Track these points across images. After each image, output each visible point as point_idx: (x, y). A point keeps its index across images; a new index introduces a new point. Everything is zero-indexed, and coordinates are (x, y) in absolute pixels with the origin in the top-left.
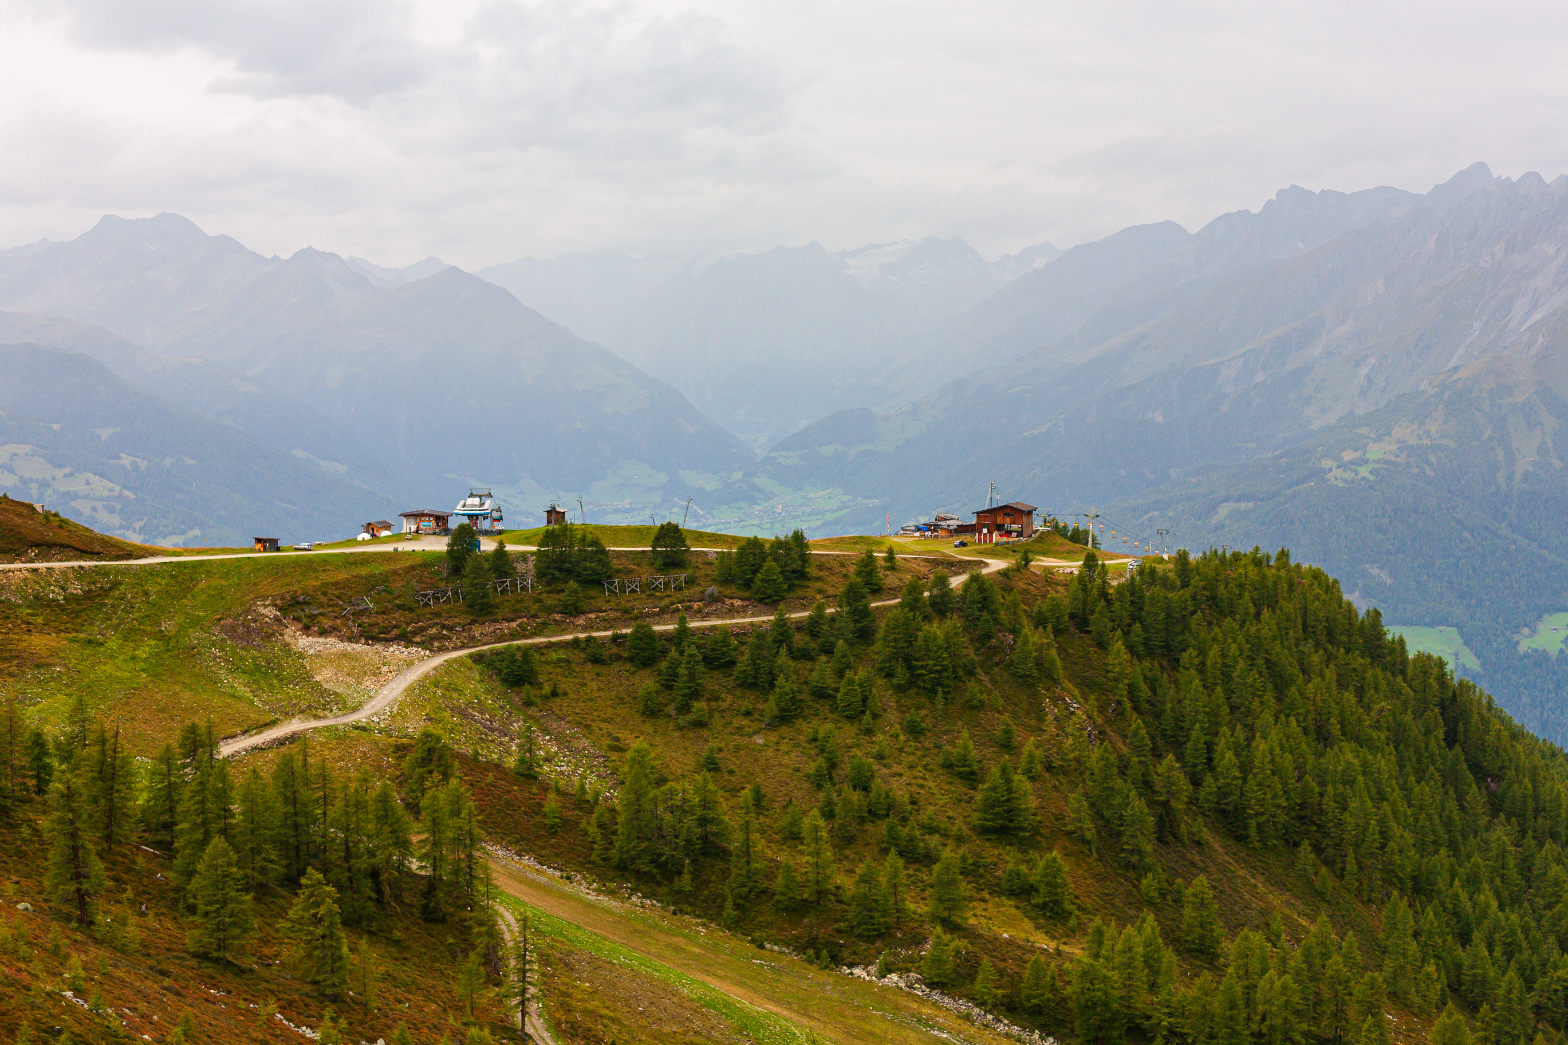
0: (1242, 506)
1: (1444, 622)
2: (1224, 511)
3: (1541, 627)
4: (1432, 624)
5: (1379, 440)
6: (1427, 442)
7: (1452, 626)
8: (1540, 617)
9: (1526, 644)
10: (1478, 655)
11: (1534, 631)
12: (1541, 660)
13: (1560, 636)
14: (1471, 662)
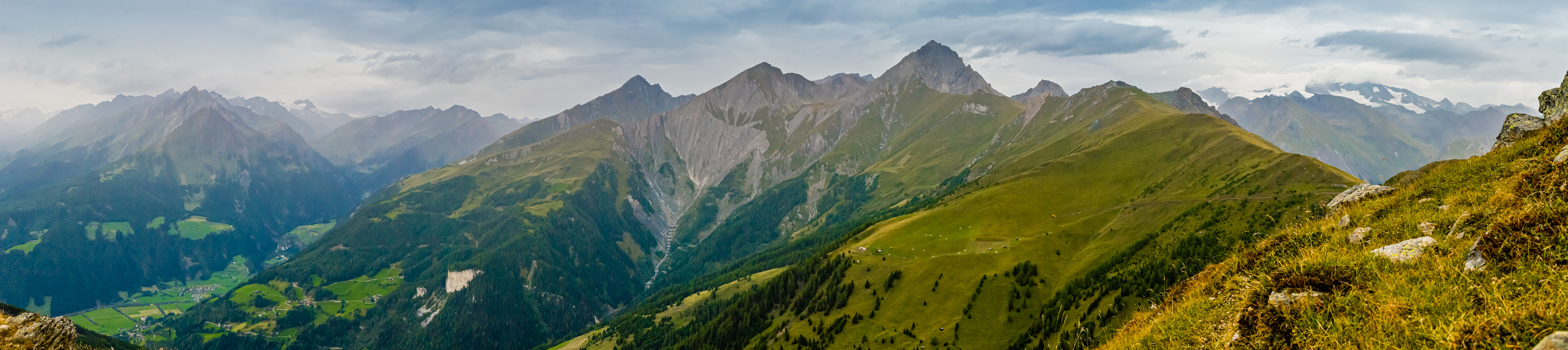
0: (75, 188)
1: (126, 220)
2: (70, 190)
3: (154, 221)
4: (122, 221)
5: (118, 168)
6: (130, 169)
7: (128, 221)
8: (154, 218)
9: (149, 226)
10: (134, 229)
11: (151, 222)
12: (152, 230)
13: (159, 223)
14: (132, 232)
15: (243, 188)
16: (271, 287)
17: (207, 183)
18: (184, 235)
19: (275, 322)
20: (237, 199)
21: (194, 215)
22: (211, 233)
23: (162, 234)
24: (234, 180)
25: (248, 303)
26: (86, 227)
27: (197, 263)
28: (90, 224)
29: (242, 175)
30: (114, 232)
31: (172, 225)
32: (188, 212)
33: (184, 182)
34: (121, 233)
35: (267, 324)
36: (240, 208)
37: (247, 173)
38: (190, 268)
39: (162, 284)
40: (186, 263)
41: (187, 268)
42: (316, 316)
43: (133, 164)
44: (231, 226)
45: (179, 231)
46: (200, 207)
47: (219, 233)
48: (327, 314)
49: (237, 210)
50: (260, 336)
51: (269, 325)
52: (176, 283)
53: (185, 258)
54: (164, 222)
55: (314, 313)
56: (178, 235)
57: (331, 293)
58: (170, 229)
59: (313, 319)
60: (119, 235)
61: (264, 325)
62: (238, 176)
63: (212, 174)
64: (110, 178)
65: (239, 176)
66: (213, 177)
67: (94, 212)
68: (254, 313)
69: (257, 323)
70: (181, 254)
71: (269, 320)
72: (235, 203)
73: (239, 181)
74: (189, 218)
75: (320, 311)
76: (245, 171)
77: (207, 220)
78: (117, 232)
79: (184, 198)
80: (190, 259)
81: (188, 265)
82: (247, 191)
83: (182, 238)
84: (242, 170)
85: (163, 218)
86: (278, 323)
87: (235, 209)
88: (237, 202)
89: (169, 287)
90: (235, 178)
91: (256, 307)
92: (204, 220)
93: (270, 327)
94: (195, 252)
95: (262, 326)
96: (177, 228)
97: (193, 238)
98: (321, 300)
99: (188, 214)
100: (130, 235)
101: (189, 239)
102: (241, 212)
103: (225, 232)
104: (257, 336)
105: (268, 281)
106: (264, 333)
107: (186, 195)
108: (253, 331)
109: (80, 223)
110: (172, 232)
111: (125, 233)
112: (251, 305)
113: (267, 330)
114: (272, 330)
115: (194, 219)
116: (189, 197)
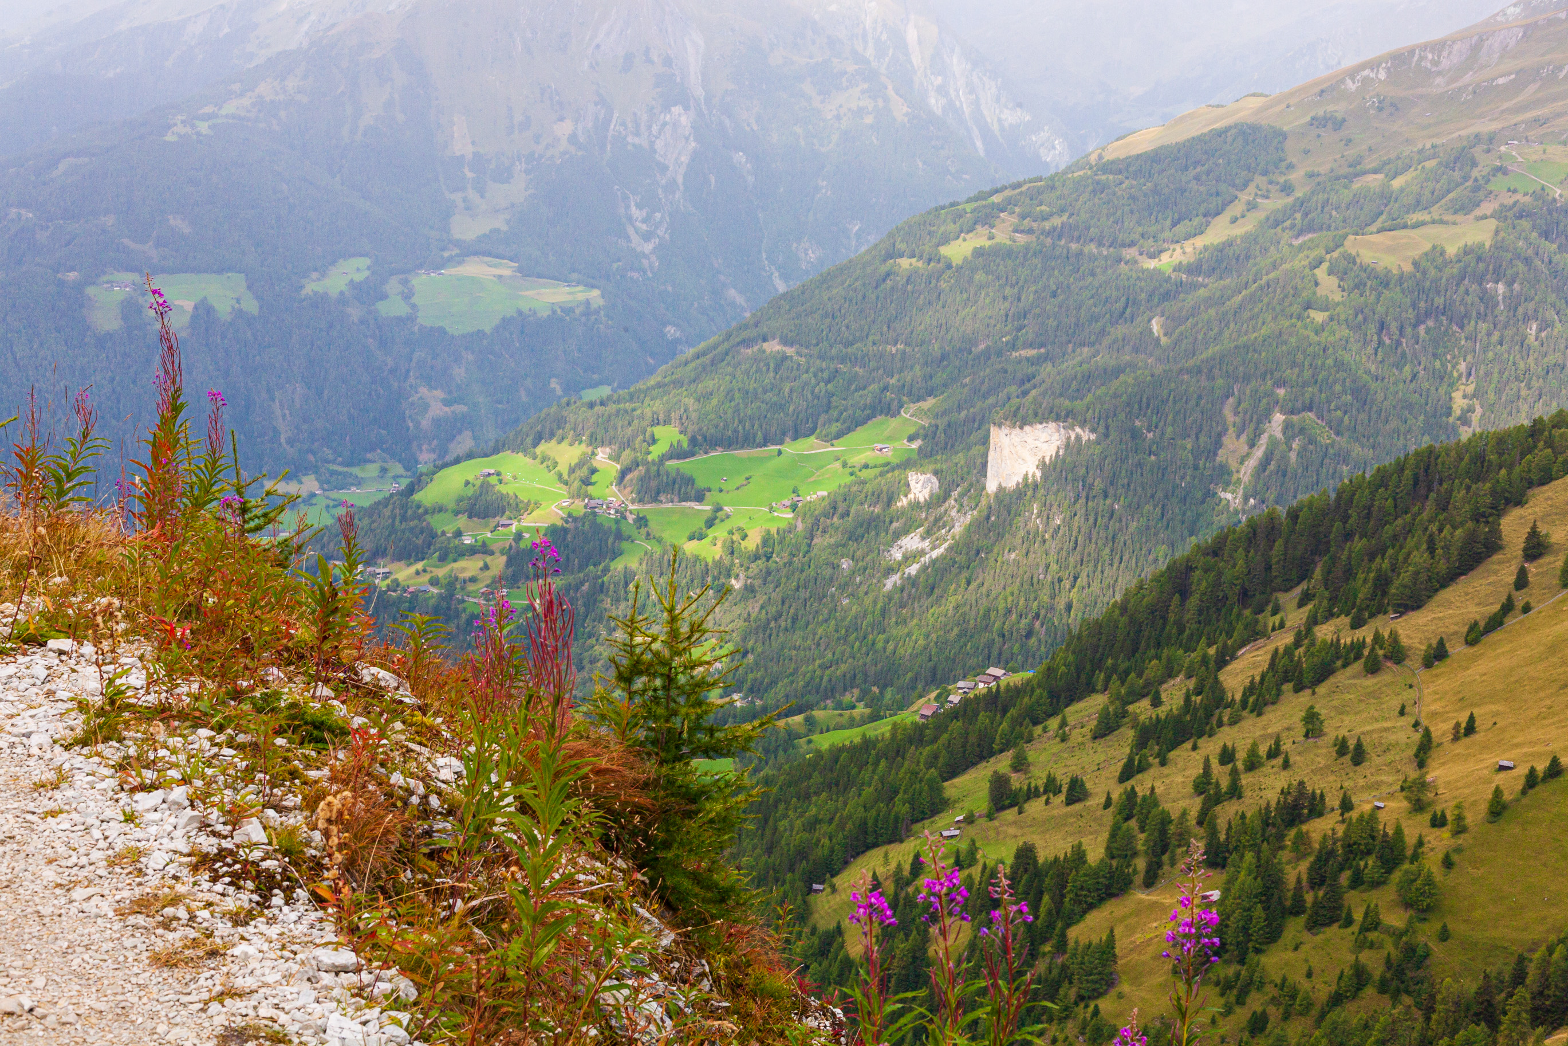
0: (80, 162)
1: (230, 269)
2: (62, 167)
3: (332, 271)
4: (220, 271)
5: (241, 97)
6: (281, 97)
7: (239, 272)
8: (334, 262)
9: (312, 287)
10: (258, 298)
11: (324, 275)
12: (320, 301)
13: (347, 279)
14: (251, 306)
15: (663, 168)
16: (538, 460)
17: (540, 151)
18: (426, 319)
19: (504, 558)
20: (639, 207)
21: (476, 253)
22: (520, 313)
23: (355, 313)
24: (637, 141)
25: (452, 506)
26: (90, 291)
27: (461, 409)
28: (105, 278)
29: (665, 124)
30: (188, 305)
31: (393, 286)
32: (458, 243)
33: (462, 146)
34: (209, 310)
35: (481, 564)
36: (647, 237)
37: (683, 119)
38: (437, 422)
39: (333, 473)
40: (426, 407)
41: (425, 423)
42: (625, 545)
43: (292, 82)
44: (596, 293)
45: (414, 306)
46: (504, 228)
47: (545, 313)
48: (660, 541)
49: (635, 239)
50: (449, 596)
51: (486, 567)
52: (384, 470)
53: (423, 391)
54: (367, 273)
55: (619, 536)
56: (411, 319)
57: (690, 481)
58: (384, 297)
59: (616, 554)
60: (204, 312)
61: (469, 567)
62: (650, 127)
63: (561, 119)
64: (203, 127)
65: (655, 129)
66: (564, 129)
67: (126, 241)
68: (458, 534)
69: (455, 561)
70: (412, 380)
71: (492, 553)
72: (630, 219)
73: (652, 144)
74: (460, 263)
75: (643, 531)
76: (677, 110)
77: (520, 270)
78: (196, 308)
79: (457, 197)
80: (439, 393)
81: (430, 414)
82: (680, 180)
83: (422, 327)
84: (666, 108)
85: (364, 262)
86: (509, 563)
87: (628, 239)
88: (635, 212)
89: (359, 482)
90: (637, 134)
91: (470, 517)
92: (507, 273)
93: (487, 573)
94: (459, 373)
95: (463, 570)
96: (407, 297)
97: (457, 329)
98: (655, 500)
99: (456, 251)
100: (239, 314)
101: (442, 330)
102: (648, 247)
103: (567, 310)
104: (440, 596)
105: (535, 445)
106: (462, 589)
107: (462, 190)
108: (434, 582)
109: (72, 275)
110: (393, 307)
111: (223, 308)
112: (457, 513)
113: (473, 580)
114: (488, 582)
115: (474, 269)
116: (472, 195)
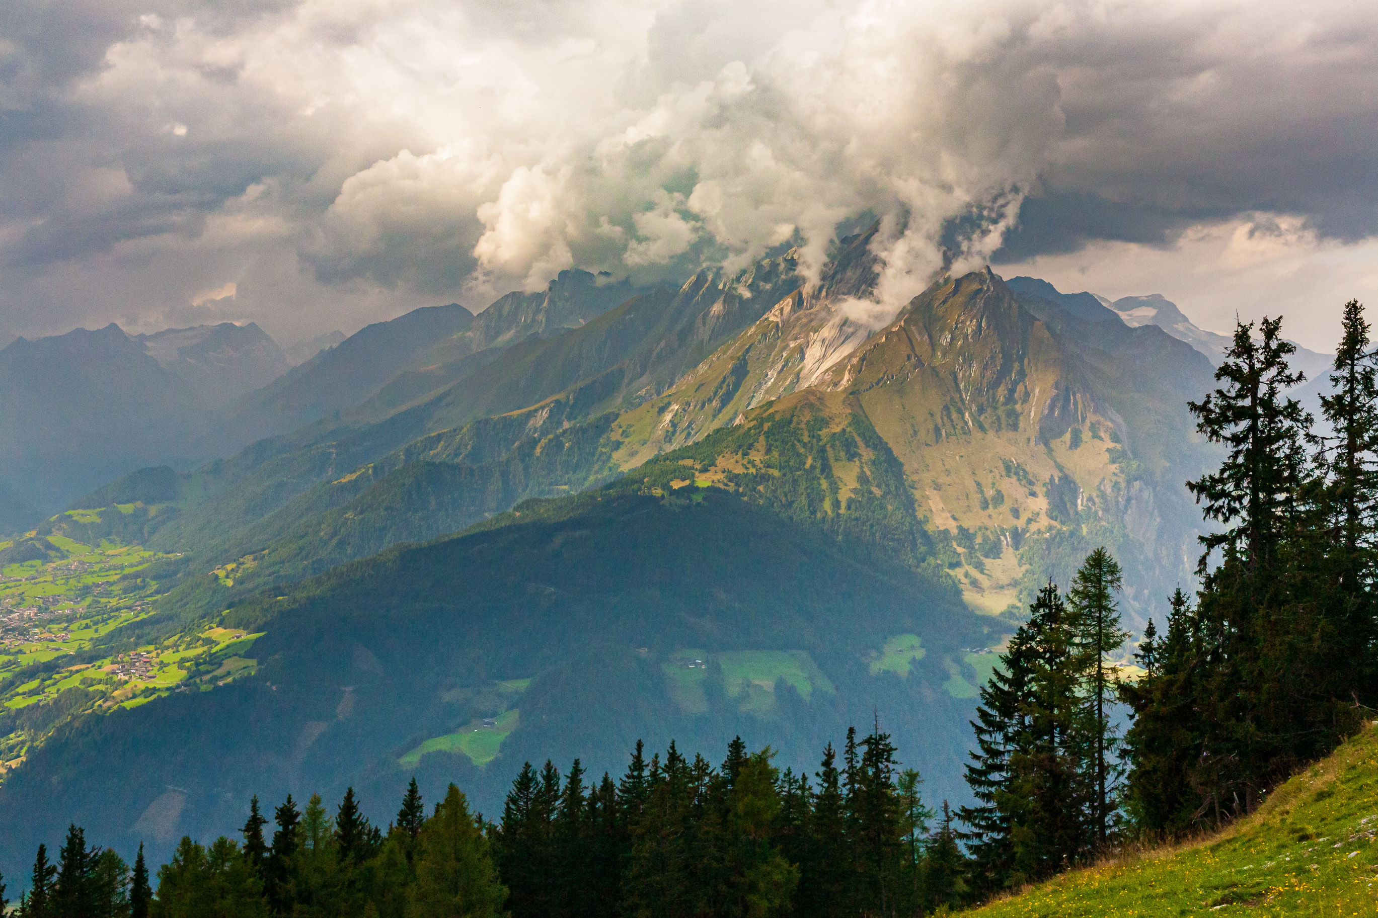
2: (559, 539)
7: (804, 649)
8: (885, 639)
9: (876, 666)
10: (831, 679)
17: (1021, 523)
29: (1130, 499)
31: (949, 665)
43: (757, 457)
54: (924, 651)
58: (947, 677)
76: (1138, 484)
78: (777, 688)
84: (1129, 483)
90: (1106, 509)
100: (821, 694)
107: (958, 564)
109: (644, 652)
